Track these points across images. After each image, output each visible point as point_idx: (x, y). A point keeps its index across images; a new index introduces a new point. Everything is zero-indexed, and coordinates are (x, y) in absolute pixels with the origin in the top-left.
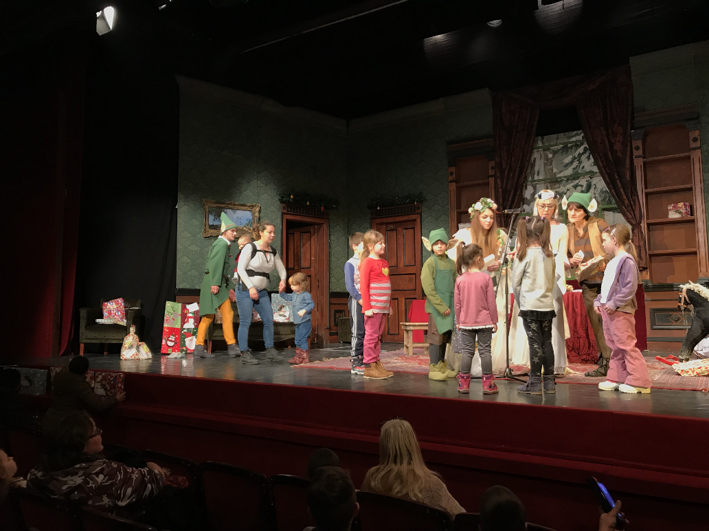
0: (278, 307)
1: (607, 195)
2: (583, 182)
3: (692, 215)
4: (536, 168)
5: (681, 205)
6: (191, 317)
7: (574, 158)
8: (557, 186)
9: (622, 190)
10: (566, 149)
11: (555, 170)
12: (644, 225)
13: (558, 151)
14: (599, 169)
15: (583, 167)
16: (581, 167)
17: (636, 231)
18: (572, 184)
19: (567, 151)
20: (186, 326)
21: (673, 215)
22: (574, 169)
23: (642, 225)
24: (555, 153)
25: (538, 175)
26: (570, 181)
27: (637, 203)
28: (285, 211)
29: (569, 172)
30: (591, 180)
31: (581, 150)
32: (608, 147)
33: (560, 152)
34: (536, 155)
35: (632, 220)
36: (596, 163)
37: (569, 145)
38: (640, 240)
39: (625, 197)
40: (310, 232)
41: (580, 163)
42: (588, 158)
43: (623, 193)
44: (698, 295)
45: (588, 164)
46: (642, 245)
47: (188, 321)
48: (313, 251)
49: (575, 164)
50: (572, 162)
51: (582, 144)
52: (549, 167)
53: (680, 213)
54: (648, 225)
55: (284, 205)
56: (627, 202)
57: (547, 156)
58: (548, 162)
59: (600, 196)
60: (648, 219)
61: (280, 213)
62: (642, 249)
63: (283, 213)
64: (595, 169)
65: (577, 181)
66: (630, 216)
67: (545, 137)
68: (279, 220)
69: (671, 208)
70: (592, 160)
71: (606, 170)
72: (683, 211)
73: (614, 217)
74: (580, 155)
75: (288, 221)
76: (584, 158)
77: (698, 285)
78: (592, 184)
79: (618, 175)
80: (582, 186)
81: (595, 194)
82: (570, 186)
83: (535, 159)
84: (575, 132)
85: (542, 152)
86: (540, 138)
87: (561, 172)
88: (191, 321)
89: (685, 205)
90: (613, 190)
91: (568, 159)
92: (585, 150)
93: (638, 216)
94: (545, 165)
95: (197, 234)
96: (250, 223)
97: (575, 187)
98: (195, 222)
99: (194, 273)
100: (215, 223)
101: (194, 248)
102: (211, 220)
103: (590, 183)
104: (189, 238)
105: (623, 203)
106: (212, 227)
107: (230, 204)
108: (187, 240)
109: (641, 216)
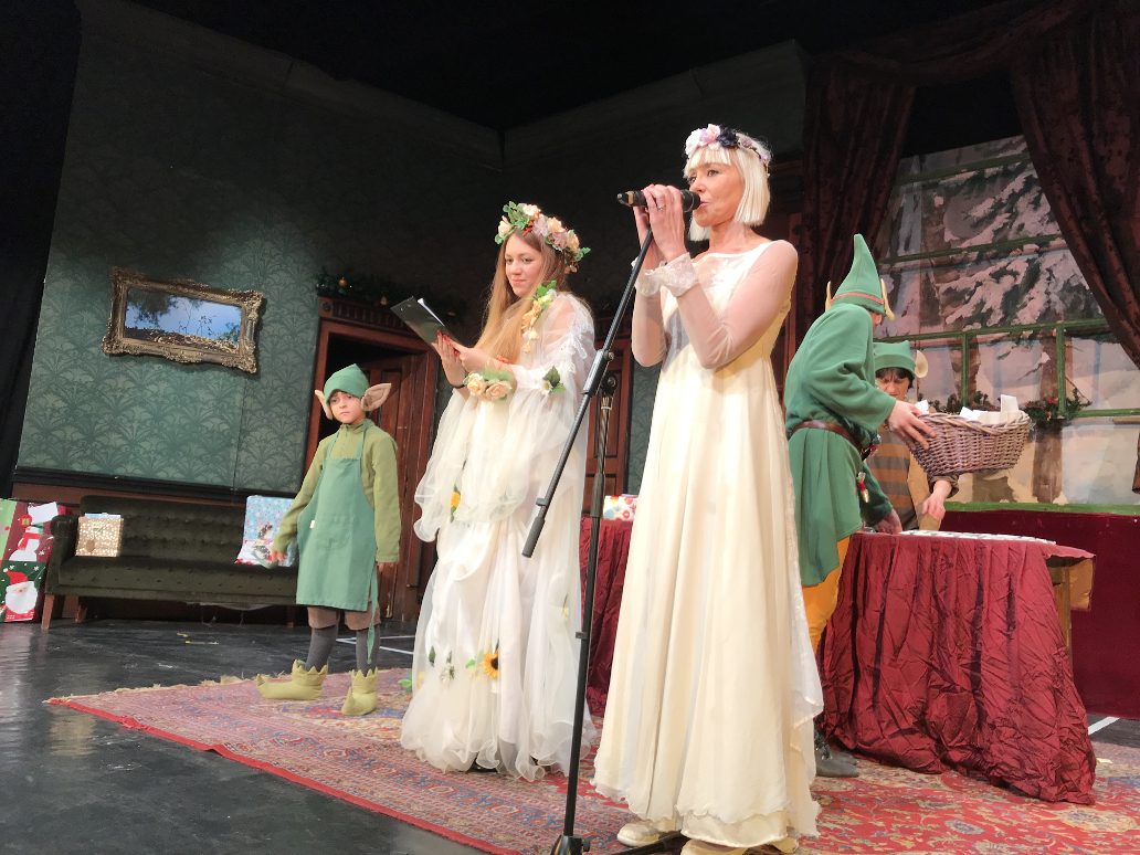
0: (259, 530)
1: (1082, 297)
2: (1019, 264)
4: (903, 232)
6: (33, 536)
7: (998, 206)
8: (952, 274)
9: (1122, 277)
10: (979, 184)
11: (948, 236)
13: (959, 187)
14: (1063, 226)
15: (1021, 227)
16: (1016, 224)
18: (991, 269)
19: (981, 189)
20: (17, 556)
22: (996, 232)
24: (949, 193)
25: (906, 248)
26: (984, 263)
28: (330, 315)
29: (985, 237)
30: (1040, 260)
31: (1017, 184)
32: (1088, 166)
33: (965, 190)
34: (904, 201)
36: (1055, 215)
37: (989, 171)
39: (1129, 296)
40: (400, 370)
41: (1014, 215)
42: (1036, 204)
43: (1125, 285)
45: (1035, 219)
47: (24, 545)
48: (402, 413)
49: (1000, 220)
50: (991, 217)
51: (1020, 170)
52: (934, 230)
55: (330, 302)
57: (931, 202)
58: (932, 216)
59: (1063, 299)
61: (316, 318)
63: (322, 320)
64: (1053, 229)
65: (1002, 263)
67: (929, 158)
68: (311, 335)
70: (1046, 207)
71: (1080, 228)
73: (1098, 354)
74: (1014, 197)
75: (333, 338)
76: (1022, 203)
78: (1043, 268)
80: (1015, 274)
81: (1048, 293)
82: (984, 274)
83: (901, 210)
84: (1004, 142)
85: (919, 194)
86: (916, 158)
87: (963, 240)
88: (34, 544)
90: (1097, 279)
91: (982, 209)
92: (1029, 183)
94: (925, 222)
95: (91, 345)
96: (234, 334)
97: (997, 276)
98: (89, 318)
99: (72, 433)
100: (141, 325)
101: (78, 376)
102: (132, 318)
103: (1038, 265)
104: (66, 353)
105: (1125, 312)
106: (132, 333)
107: (184, 286)
108: (60, 358)
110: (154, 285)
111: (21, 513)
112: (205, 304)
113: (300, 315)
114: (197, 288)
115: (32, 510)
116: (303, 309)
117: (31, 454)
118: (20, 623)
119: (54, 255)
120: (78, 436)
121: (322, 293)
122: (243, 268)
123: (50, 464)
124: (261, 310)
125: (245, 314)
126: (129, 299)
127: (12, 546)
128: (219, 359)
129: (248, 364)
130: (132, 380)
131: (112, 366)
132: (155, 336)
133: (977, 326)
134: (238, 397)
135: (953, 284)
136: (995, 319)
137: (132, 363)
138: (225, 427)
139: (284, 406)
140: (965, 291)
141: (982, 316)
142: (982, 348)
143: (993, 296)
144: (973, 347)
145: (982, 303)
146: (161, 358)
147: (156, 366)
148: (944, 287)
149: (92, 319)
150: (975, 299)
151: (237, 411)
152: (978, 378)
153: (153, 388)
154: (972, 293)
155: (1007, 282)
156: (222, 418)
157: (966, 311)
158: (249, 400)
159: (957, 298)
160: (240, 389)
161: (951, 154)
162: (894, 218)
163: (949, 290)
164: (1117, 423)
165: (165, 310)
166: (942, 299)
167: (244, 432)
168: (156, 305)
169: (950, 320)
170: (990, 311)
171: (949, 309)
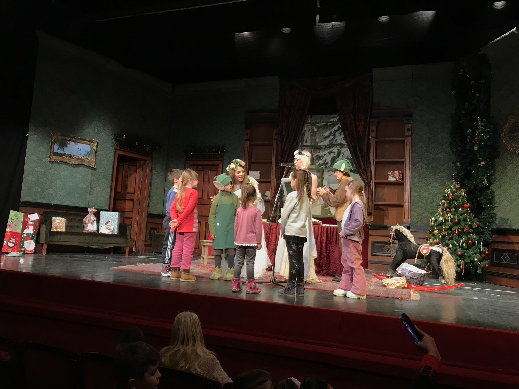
0: (105, 222)
2: (336, 150)
3: (403, 179)
4: (305, 137)
5: (396, 172)
6: (31, 225)
7: (331, 133)
8: (318, 151)
9: (360, 158)
10: (326, 127)
11: (318, 140)
12: (372, 184)
13: (321, 127)
14: (347, 142)
15: (337, 140)
16: (335, 139)
17: (367, 187)
18: (328, 151)
19: (327, 128)
20: (26, 231)
21: (391, 179)
22: (330, 141)
23: (371, 183)
24: (319, 128)
25: (306, 142)
26: (327, 149)
27: (369, 169)
28: (118, 148)
29: (327, 142)
31: (336, 128)
32: (354, 128)
33: (323, 127)
34: (306, 128)
35: (365, 180)
36: (345, 138)
37: (329, 124)
38: (369, 193)
39: (362, 163)
40: (136, 166)
41: (335, 137)
42: (341, 134)
43: (361, 161)
44: (401, 233)
45: (340, 138)
47: (28, 228)
48: (137, 181)
49: (332, 137)
50: (329, 136)
51: (337, 124)
52: (314, 138)
53: (396, 178)
54: (376, 184)
55: (118, 143)
56: (363, 167)
57: (313, 130)
58: (314, 134)
60: (375, 180)
61: (114, 149)
62: (370, 199)
63: (116, 150)
64: (344, 142)
65: (331, 150)
66: (364, 177)
67: (313, 116)
68: (112, 155)
69: (390, 174)
70: (343, 136)
71: (351, 144)
72: (398, 177)
74: (335, 131)
75: (119, 155)
76: (337, 133)
77: (402, 227)
78: (342, 152)
79: (359, 148)
80: (334, 153)
82: (326, 152)
83: (305, 131)
84: (333, 115)
85: (310, 127)
86: (310, 116)
87: (321, 142)
88: (31, 228)
89: (399, 173)
90: (355, 158)
91: (327, 134)
92: (339, 128)
93: (369, 177)
94: (312, 135)
95: (43, 159)
96: (88, 154)
97: (330, 153)
98: (42, 149)
99: (37, 189)
100: (59, 151)
101: (39, 169)
102: (56, 148)
103: (340, 151)
104: (35, 161)
105: (361, 167)
106: (56, 154)
107: (73, 138)
108: (33, 163)
109: (371, 177)
110: (63, 137)
111: (25, 217)
112: (79, 144)
113: (109, 148)
114: (77, 139)
115: (29, 216)
116: (109, 146)
117: (24, 197)
118: (29, 253)
119: (31, 127)
120: (39, 190)
121: (116, 140)
122: (91, 131)
123: (31, 200)
124: (97, 146)
125: (91, 148)
126: (55, 142)
127: (24, 228)
128: (84, 163)
129: (93, 165)
130: (56, 171)
131: (50, 165)
132: (63, 155)
133: (324, 167)
134: (89, 176)
135: (318, 154)
136: (329, 165)
137: (56, 164)
138: (85, 187)
139: (104, 179)
140: (321, 156)
141: (325, 164)
142: (325, 173)
143: (329, 159)
144: (323, 172)
145: (326, 160)
146: (66, 163)
147: (64, 166)
148: (316, 155)
149: (43, 149)
150: (324, 159)
151: (89, 181)
152: (324, 181)
153: (63, 173)
154: (323, 157)
155: (332, 155)
156: (84, 184)
157: (321, 162)
158: (93, 177)
159: (319, 158)
160: (90, 173)
161: (319, 116)
162: (303, 132)
163: (317, 156)
165: (66, 146)
166: (315, 158)
167: (91, 189)
168: (63, 145)
169: (317, 164)
170: (328, 162)
171: (317, 161)
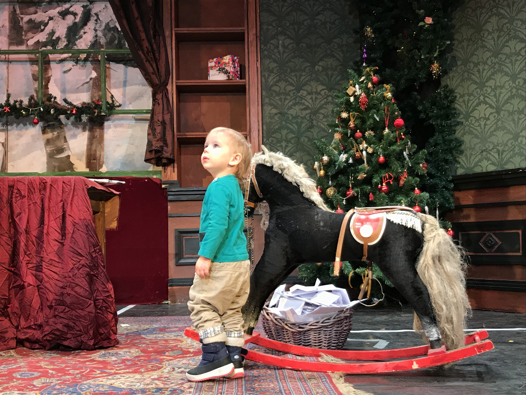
1: (116, 35)
2: (78, 8)
3: (242, 76)
5: (227, 59)
8: (32, 9)
9: (139, 23)
12: (172, 89)
17: (159, 96)
18: (59, 9)
21: (215, 76)
23: (169, 87)
26: (55, 4)
27: (162, 50)
30: (91, 6)
35: (154, 77)
38: (166, 112)
39: (143, 36)
43: (141, 28)
46: (168, 121)
53: (226, 72)
54: (180, 90)
56: (146, 44)
59: (105, 35)
60: (178, 79)
62: (168, 127)
65: (67, 6)
66: (150, 70)
69: (213, 64)
72: (230, 69)
73: (126, 73)
78: (93, 12)
80: (75, 14)
81: (96, 30)
82: (54, 12)
89: (234, 61)
90: (125, 22)
93: (163, 70)
97: (64, 14)
103: (90, 10)
105: (141, 46)
109: (168, 73)
133: (49, 48)
135: (33, 17)
136: (62, 44)
140: (41, 23)
141: (53, 42)
142: (53, 65)
143: (61, 29)
144: (45, 64)
145: (53, 33)
148: (26, 18)
150: (48, 29)
152: (50, 86)
154: (46, 25)
155: (70, 19)
157: (42, 37)
159: (36, 27)
163: (30, 21)
164: (137, 120)
166: (25, 27)
169: (31, 42)
170: (59, 39)
171: (30, 35)
